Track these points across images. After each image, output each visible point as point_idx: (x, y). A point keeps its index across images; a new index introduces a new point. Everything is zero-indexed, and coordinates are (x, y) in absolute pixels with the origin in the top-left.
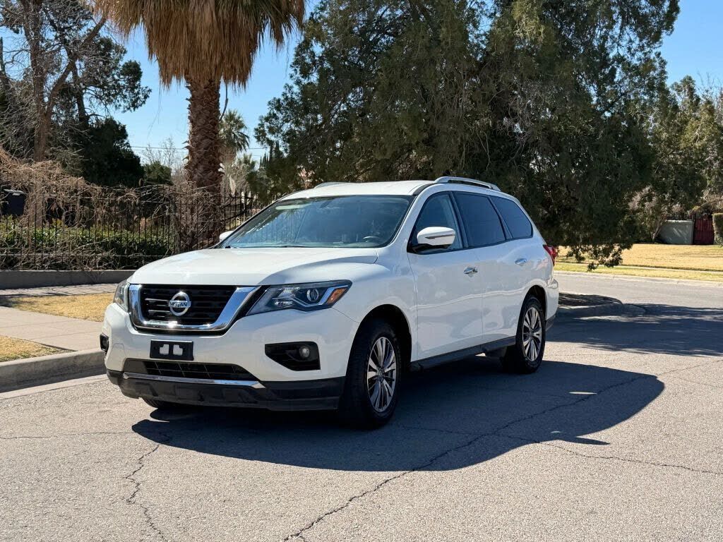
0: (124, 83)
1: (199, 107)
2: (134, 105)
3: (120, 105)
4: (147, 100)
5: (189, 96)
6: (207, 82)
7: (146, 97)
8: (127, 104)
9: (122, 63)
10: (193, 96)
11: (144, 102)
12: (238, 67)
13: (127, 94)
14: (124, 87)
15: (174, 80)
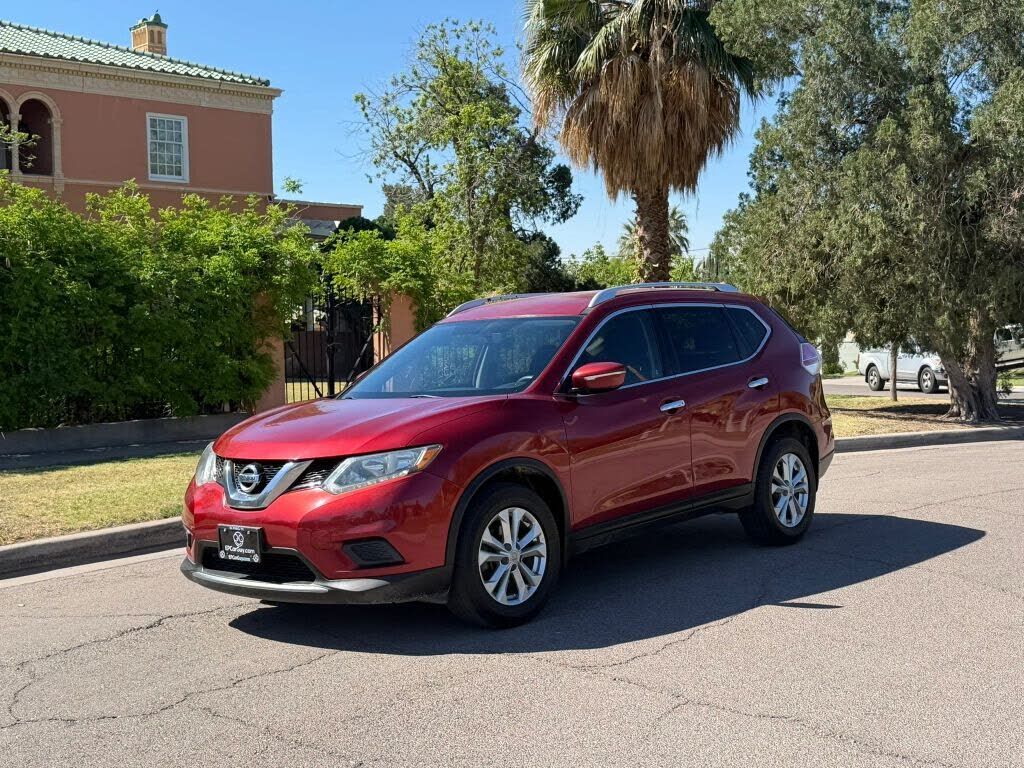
0: (552, 191)
1: (647, 219)
2: (564, 216)
3: (549, 217)
4: (579, 208)
5: (636, 207)
6: (654, 191)
7: (577, 205)
8: (555, 216)
9: (549, 169)
10: (640, 207)
11: (575, 212)
12: (686, 173)
13: (557, 204)
14: (552, 195)
15: (621, 193)
